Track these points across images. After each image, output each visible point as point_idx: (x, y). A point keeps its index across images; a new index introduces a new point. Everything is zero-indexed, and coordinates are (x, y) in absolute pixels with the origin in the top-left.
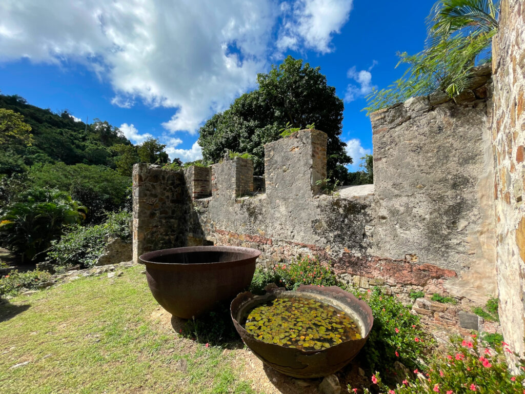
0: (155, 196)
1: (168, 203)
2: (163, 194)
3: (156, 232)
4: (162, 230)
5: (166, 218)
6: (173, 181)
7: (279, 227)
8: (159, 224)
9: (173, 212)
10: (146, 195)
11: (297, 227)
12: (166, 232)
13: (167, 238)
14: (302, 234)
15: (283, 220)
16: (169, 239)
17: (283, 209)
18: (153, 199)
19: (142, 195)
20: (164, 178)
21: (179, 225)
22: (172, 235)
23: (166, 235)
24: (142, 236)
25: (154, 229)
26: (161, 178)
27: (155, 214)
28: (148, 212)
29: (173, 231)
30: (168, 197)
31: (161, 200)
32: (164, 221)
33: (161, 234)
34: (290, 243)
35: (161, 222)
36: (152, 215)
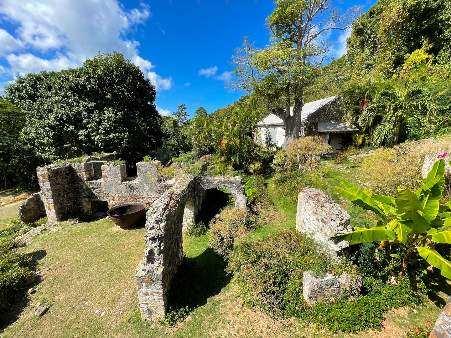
0: (59, 184)
1: (66, 186)
2: (62, 182)
3: (63, 203)
4: (66, 201)
5: (66, 194)
6: (66, 172)
7: (145, 193)
8: (63, 198)
9: (70, 189)
10: (54, 185)
11: (153, 192)
12: (68, 201)
13: (69, 204)
14: (155, 194)
15: (147, 190)
16: (70, 205)
17: (147, 187)
18: (58, 186)
19: (52, 185)
20: (61, 172)
21: (74, 196)
22: (71, 202)
23: (68, 203)
24: (56, 207)
25: (62, 202)
26: (60, 173)
27: (61, 194)
28: (57, 194)
29: (72, 200)
30: (65, 182)
31: (62, 185)
32: (66, 196)
33: (66, 203)
34: (151, 197)
35: (64, 197)
36: (59, 194)
